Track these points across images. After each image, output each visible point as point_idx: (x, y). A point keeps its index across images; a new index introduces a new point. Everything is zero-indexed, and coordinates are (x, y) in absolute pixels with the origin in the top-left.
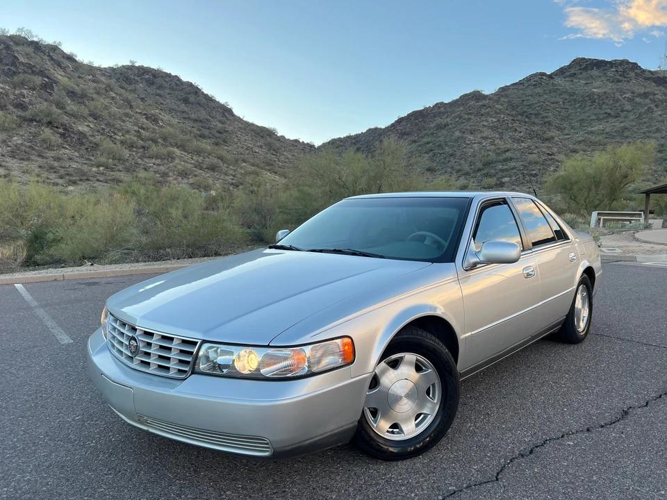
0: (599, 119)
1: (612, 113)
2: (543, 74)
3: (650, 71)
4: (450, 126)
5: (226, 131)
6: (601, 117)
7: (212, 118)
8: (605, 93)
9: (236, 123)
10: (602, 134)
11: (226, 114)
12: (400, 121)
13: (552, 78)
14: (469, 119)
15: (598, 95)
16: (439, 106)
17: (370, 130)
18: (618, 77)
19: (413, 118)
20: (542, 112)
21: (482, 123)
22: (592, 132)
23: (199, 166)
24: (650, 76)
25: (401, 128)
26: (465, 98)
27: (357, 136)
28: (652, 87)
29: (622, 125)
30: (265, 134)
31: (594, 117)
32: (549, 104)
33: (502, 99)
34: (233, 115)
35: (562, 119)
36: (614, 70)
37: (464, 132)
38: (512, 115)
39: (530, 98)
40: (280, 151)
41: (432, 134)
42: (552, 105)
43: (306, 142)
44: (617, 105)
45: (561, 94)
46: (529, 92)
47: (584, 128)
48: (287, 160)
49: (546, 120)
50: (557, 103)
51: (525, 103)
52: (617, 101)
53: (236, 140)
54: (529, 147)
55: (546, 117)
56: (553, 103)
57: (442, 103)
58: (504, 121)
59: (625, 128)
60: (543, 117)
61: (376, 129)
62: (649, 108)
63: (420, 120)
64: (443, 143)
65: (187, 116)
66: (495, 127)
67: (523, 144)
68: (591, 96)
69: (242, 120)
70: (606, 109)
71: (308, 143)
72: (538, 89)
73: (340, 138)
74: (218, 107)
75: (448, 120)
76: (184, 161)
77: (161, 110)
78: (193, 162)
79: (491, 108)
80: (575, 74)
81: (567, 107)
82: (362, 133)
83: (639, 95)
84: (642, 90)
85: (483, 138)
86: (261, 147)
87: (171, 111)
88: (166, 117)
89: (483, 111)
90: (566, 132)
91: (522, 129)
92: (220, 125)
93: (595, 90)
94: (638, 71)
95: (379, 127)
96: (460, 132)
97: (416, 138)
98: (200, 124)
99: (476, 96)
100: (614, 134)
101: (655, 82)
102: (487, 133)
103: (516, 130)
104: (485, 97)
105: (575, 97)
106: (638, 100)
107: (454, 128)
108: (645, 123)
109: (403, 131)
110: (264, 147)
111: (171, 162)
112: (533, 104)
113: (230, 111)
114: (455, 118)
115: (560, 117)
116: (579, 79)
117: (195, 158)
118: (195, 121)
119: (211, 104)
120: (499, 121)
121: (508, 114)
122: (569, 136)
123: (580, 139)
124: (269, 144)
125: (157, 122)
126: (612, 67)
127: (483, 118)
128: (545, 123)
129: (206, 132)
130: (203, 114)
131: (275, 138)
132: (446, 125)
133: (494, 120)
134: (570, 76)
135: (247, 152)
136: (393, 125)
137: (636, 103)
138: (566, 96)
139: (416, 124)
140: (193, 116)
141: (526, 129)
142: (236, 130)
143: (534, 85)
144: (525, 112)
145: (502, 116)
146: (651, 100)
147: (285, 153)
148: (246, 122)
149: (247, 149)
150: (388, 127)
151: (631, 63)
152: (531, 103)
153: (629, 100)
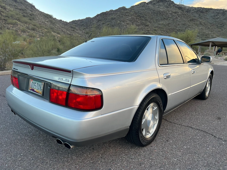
0: (162, 20)
1: (166, 18)
2: (145, 3)
3: (177, 5)
4: (116, 19)
5: (33, 15)
6: (162, 19)
7: (27, 9)
8: (164, 11)
9: (37, 12)
10: (163, 25)
11: (32, 8)
12: (98, 15)
13: (148, 4)
14: (122, 17)
15: (162, 11)
16: (111, 11)
17: (87, 18)
18: (168, 6)
19: (102, 15)
20: (145, 16)
21: (127, 19)
22: (159, 24)
23: (28, 28)
24: (177, 6)
25: (98, 18)
26: (120, 9)
27: (82, 20)
28: (177, 10)
29: (168, 22)
30: (48, 17)
31: (160, 19)
32: (147, 13)
33: (132, 10)
34: (35, 9)
35: (151, 19)
36: (167, 3)
37: (121, 21)
38: (136, 16)
39: (141, 11)
40: (55, 24)
41: (110, 21)
42: (148, 14)
43: (64, 21)
44: (167, 15)
45: (151, 10)
46: (141, 9)
47: (157, 22)
48: (58, 28)
49: (146, 19)
50: (149, 13)
51: (140, 12)
52: (167, 14)
53: (38, 18)
54: (142, 28)
55: (146, 18)
56: (148, 13)
57: (112, 10)
58: (133, 18)
59: (169, 24)
60: (145, 18)
61: (89, 18)
62: (177, 17)
63: (105, 15)
64: (114, 25)
65: (17, 8)
66: (131, 20)
67: (140, 27)
68: (160, 11)
69: (39, 10)
70: (164, 16)
71: (65, 22)
72: (143, 8)
73: (76, 20)
74: (29, 5)
75: (115, 16)
76: (22, 26)
77: (6, 4)
78: (25, 26)
79: (129, 13)
80: (155, 3)
81: (152, 15)
82: (84, 19)
83: (174, 12)
84: (175, 11)
85: (127, 24)
86: (48, 22)
87: (10, 5)
88: (8, 7)
89: (127, 14)
90: (152, 23)
91: (139, 21)
92: (30, 12)
93: (161, 10)
94: (174, 4)
95: (90, 17)
96: (120, 21)
97: (105, 22)
98: (22, 11)
99: (124, 8)
100: (166, 25)
101: (178, 8)
102: (128, 22)
103: (137, 22)
104: (126, 9)
105: (155, 12)
106: (173, 14)
107: (117, 19)
108: (175, 22)
109: (99, 19)
110: (49, 22)
111: (17, 26)
112: (142, 13)
113: (34, 7)
114: (118, 16)
115: (150, 18)
116: (156, 5)
117: (25, 25)
118: (20, 10)
119: (26, 3)
120: (132, 18)
121: (135, 16)
122: (153, 25)
123: (156, 26)
124: (51, 21)
125: (6, 10)
126: (166, 2)
127: (127, 17)
128: (146, 20)
129: (26, 15)
130: (23, 7)
131: (53, 19)
132: (115, 18)
133: (131, 18)
134: (153, 4)
135: (43, 23)
136: (95, 17)
137: (173, 15)
138: (152, 11)
139: (104, 17)
140: (19, 8)
141: (141, 22)
142: (37, 15)
143: (143, 6)
144: (140, 15)
145: (133, 16)
146: (177, 14)
147: (57, 25)
148: (40, 11)
149: (42, 22)
150: (94, 17)
151: (172, 1)
152: (141, 12)
153: (171, 14)
